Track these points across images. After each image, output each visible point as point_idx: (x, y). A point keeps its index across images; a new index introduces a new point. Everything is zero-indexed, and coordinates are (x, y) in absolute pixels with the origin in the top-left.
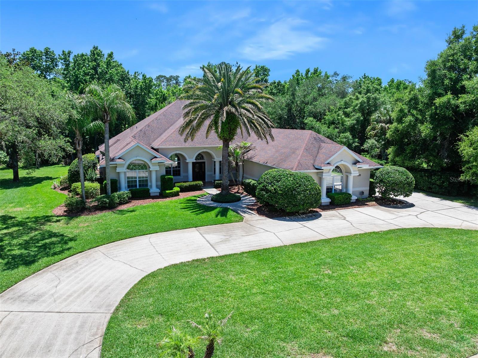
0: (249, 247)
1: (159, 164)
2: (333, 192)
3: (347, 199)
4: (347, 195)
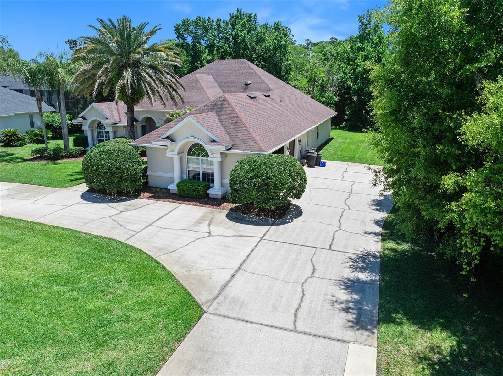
2: (201, 180)
3: (195, 191)
4: (195, 186)
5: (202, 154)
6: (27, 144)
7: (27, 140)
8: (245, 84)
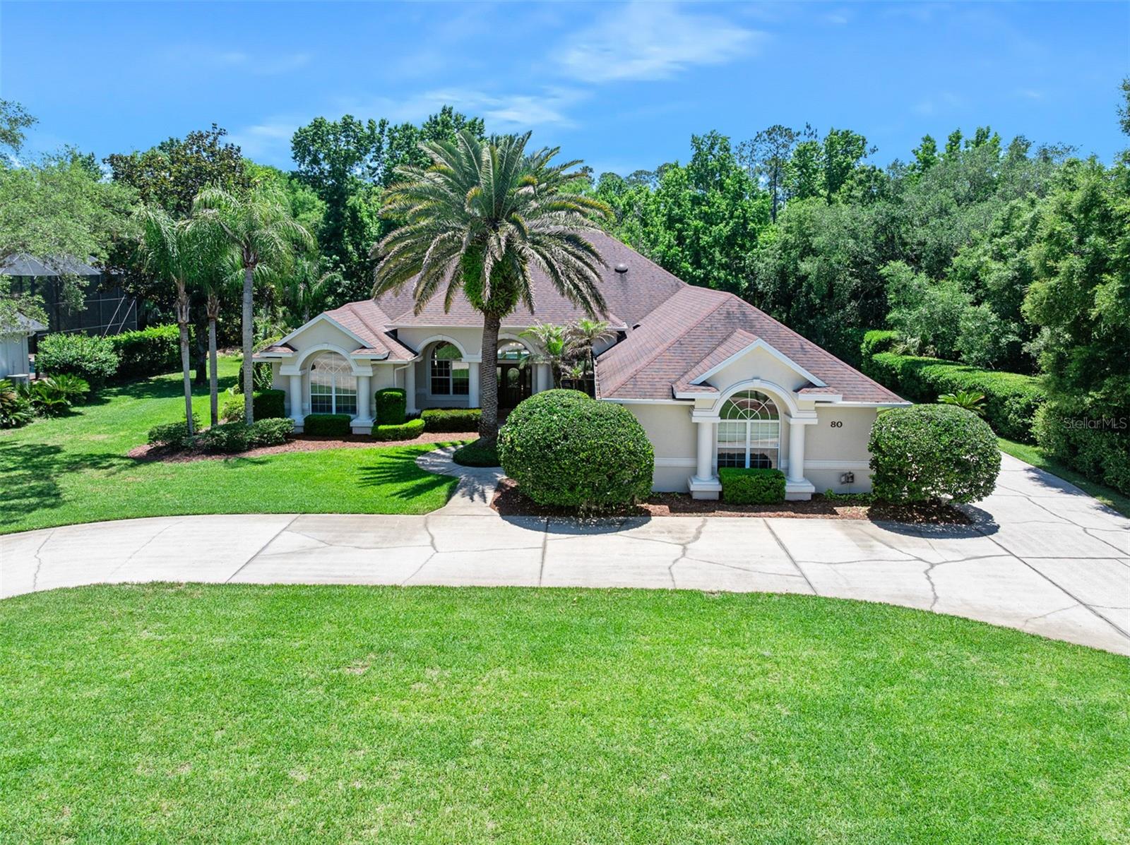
0: (317, 576)
1: (373, 362)
2: (748, 466)
3: (768, 489)
4: (768, 478)
5: (752, 412)
6: (33, 419)
7: (33, 409)
8: (616, 271)
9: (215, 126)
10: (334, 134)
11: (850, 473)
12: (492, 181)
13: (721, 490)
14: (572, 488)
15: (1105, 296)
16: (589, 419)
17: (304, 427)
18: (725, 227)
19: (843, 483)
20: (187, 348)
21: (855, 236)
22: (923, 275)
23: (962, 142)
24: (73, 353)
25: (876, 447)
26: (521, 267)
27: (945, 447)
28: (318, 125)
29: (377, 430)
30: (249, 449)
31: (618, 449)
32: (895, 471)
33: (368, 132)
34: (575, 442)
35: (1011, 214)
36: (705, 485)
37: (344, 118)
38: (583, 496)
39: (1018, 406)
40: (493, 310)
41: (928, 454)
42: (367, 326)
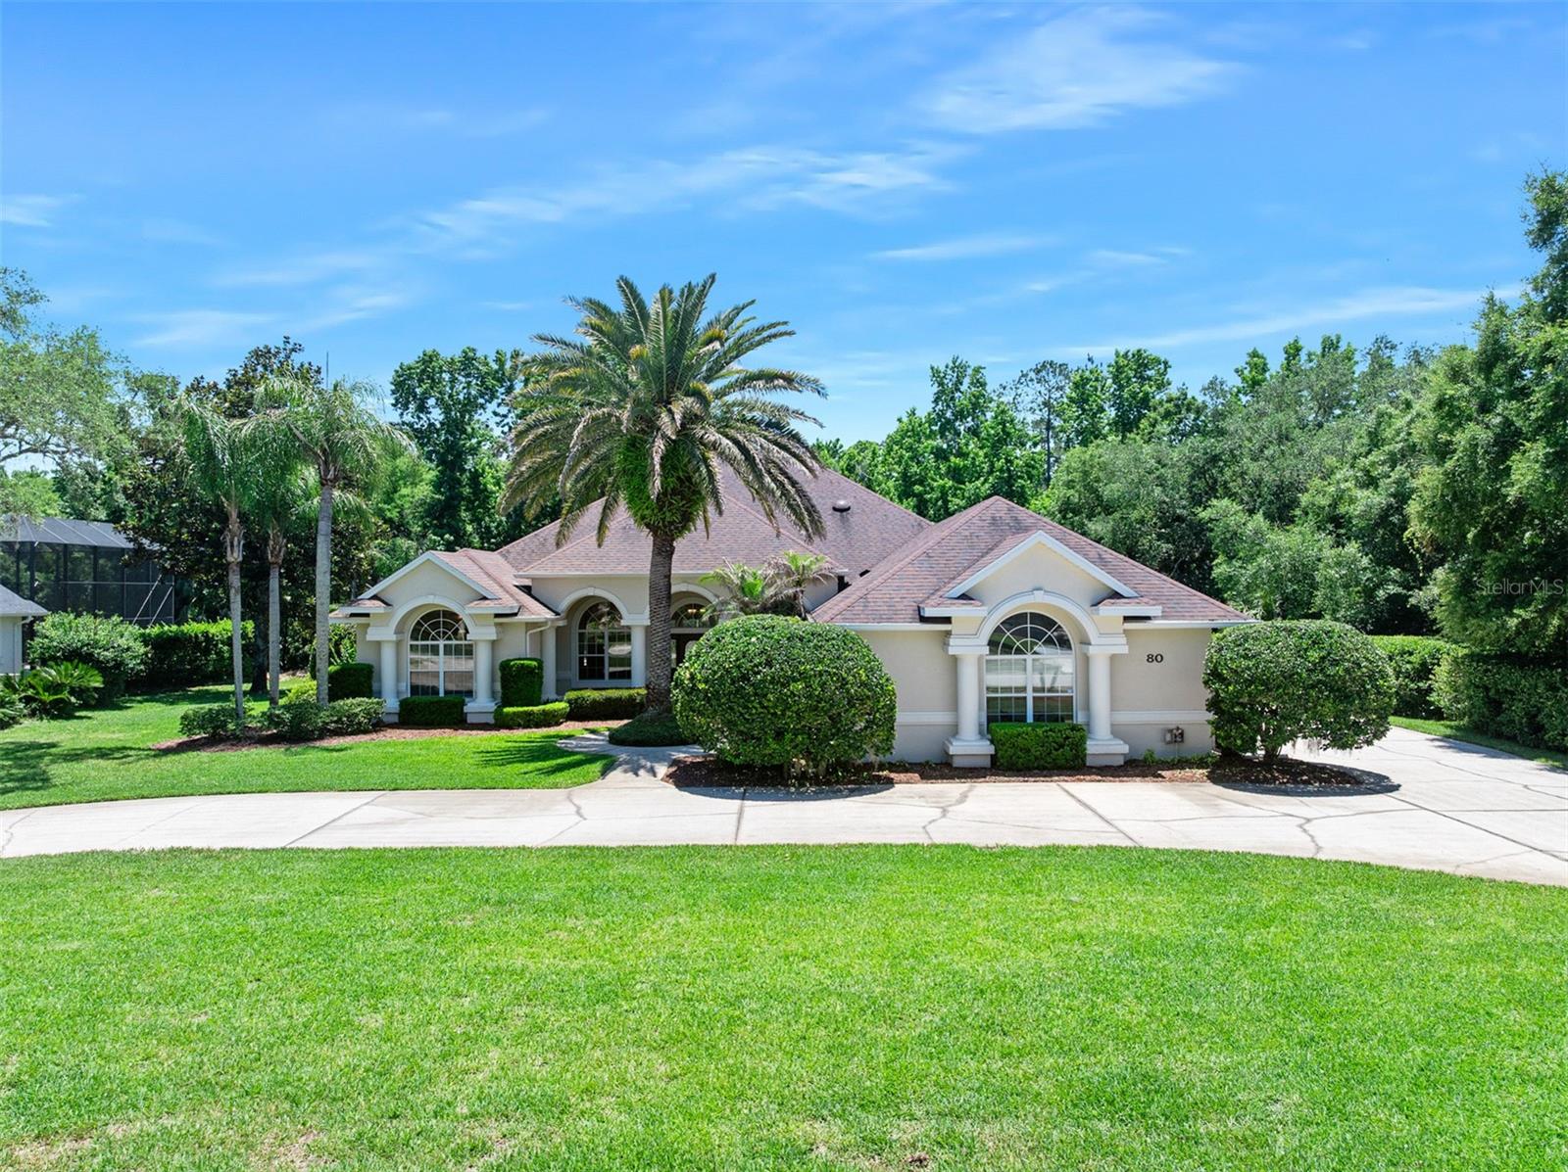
1: (497, 619)
2: (1030, 719)
3: (1062, 746)
4: (1060, 731)
5: (1033, 644)
6: (22, 720)
7: (22, 706)
8: (835, 509)
9: (287, 340)
10: (451, 373)
11: (1178, 729)
12: (662, 343)
13: (993, 752)
14: (779, 735)
15: (1526, 470)
16: (801, 639)
17: (400, 714)
18: (983, 484)
19: (1169, 743)
20: (239, 598)
21: (1161, 482)
22: (1259, 517)
23: (1303, 356)
24: (83, 636)
25: (1215, 675)
26: (703, 455)
27: (1315, 665)
28: (428, 359)
29: (501, 713)
30: (321, 738)
31: (844, 679)
32: (1243, 705)
33: (495, 367)
34: (782, 669)
35: (1379, 424)
36: (971, 744)
37: (464, 352)
38: (795, 747)
39: (1408, 666)
40: (665, 527)
41: (1291, 676)
42: (489, 576)
